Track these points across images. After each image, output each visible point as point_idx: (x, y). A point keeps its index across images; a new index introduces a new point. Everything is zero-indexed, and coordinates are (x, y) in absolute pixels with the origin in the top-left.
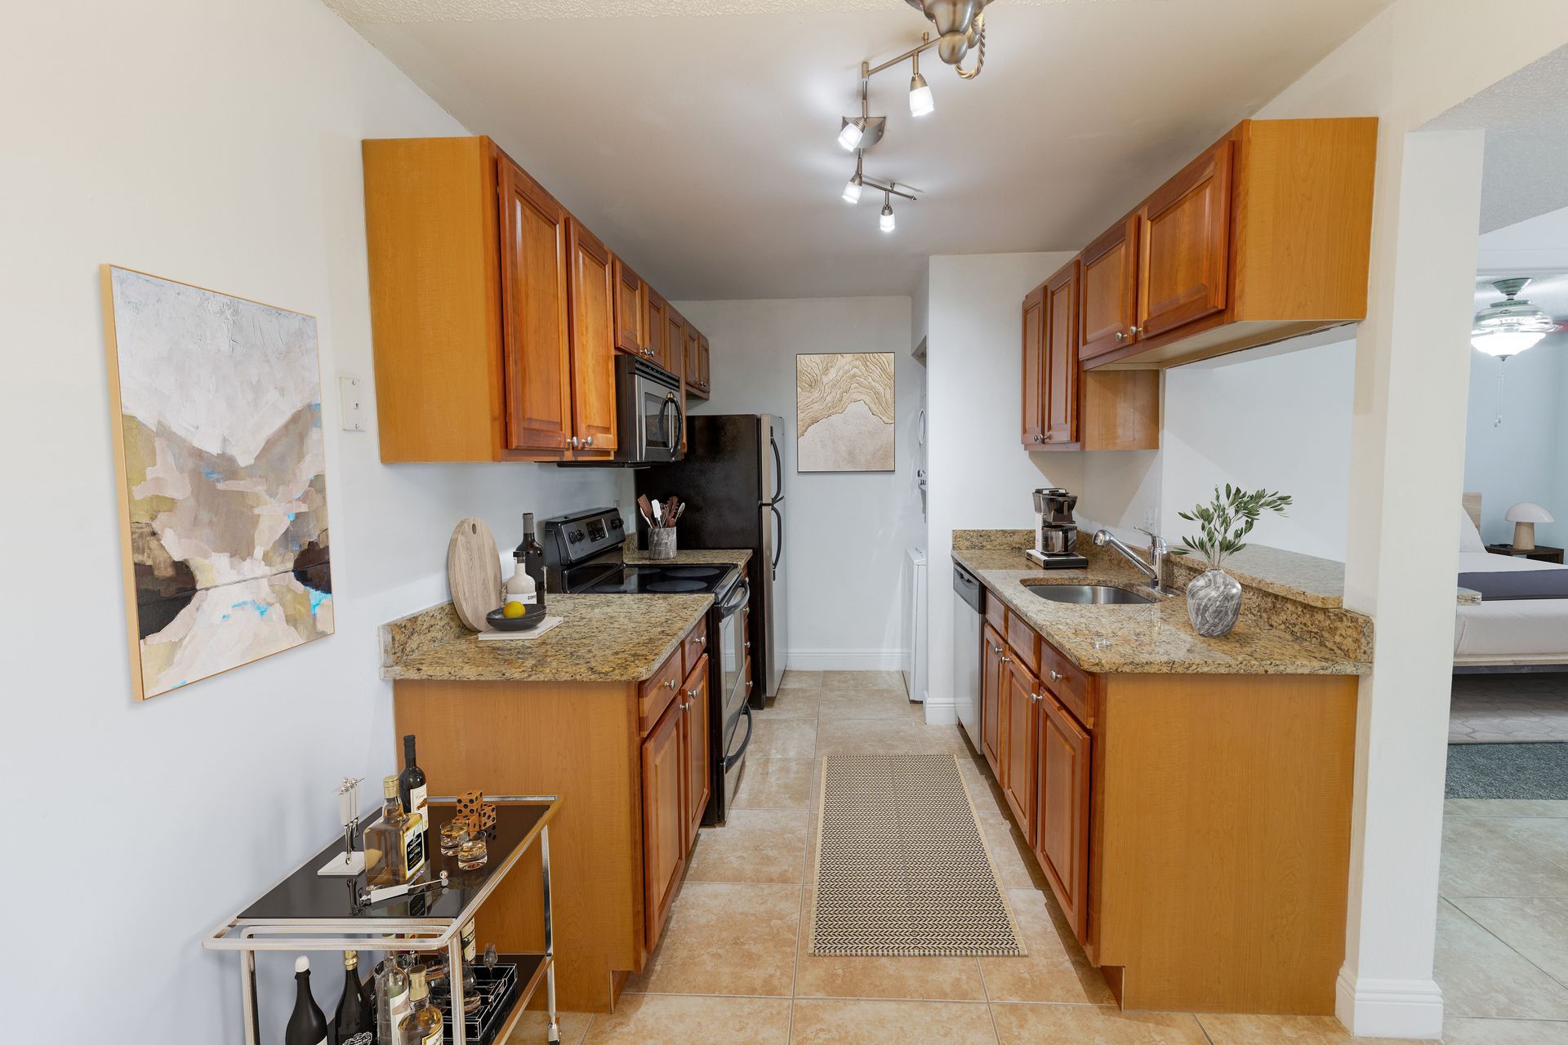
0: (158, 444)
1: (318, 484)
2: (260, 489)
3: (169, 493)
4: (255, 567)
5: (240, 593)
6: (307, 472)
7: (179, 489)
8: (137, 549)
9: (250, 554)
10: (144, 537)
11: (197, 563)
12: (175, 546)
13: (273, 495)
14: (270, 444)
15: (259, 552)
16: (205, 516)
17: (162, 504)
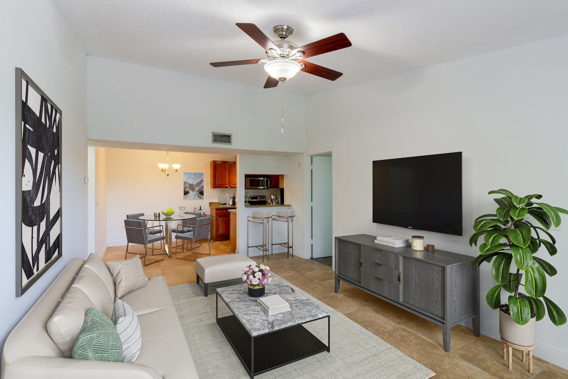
0: (186, 183)
1: (203, 186)
2: (196, 186)
3: (187, 186)
4: (195, 192)
5: (193, 194)
6: (201, 185)
7: (188, 186)
8: (184, 190)
9: (194, 191)
10: (185, 189)
11: (189, 191)
12: (187, 190)
13: (197, 187)
14: (197, 183)
15: (195, 191)
16: (190, 188)
17: (186, 187)
